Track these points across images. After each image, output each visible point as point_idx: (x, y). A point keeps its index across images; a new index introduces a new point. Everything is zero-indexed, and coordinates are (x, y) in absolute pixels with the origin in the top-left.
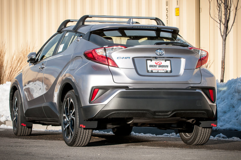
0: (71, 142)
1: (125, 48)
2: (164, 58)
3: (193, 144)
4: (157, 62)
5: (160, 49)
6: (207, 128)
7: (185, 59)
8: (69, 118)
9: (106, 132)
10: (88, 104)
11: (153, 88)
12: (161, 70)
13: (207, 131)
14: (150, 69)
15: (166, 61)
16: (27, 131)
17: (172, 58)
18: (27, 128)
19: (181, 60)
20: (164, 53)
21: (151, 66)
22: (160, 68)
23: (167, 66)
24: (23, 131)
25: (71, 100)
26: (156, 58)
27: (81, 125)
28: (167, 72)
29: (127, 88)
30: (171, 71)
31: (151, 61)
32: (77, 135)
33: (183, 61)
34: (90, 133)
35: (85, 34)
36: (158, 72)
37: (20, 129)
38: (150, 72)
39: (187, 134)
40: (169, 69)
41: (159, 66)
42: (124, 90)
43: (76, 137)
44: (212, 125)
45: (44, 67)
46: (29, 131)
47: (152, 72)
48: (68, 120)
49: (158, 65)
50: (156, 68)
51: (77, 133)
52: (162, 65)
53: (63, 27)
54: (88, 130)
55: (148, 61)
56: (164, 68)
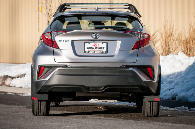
1: (65, 32)
2: (101, 40)
4: (94, 44)
5: (96, 33)
6: (152, 102)
7: (120, 42)
10: (36, 80)
11: (87, 67)
12: (98, 51)
13: (154, 105)
14: (87, 50)
15: (102, 43)
17: (109, 40)
19: (117, 42)
20: (99, 36)
21: (88, 48)
22: (97, 49)
23: (104, 48)
27: (33, 98)
28: (102, 53)
30: (107, 52)
31: (89, 43)
32: (33, 106)
36: (94, 53)
38: (87, 52)
40: (105, 50)
42: (61, 68)
47: (89, 52)
50: (93, 49)
51: (33, 104)
52: (98, 46)
54: (42, 102)
55: (86, 43)
56: (100, 50)
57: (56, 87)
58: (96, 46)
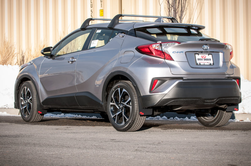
0: (126, 128)
1: (179, 44)
2: (207, 52)
3: (216, 126)
4: (203, 56)
5: (206, 44)
6: (229, 112)
7: (222, 53)
8: (120, 106)
9: (89, 117)
10: (148, 93)
12: (207, 63)
14: (198, 62)
15: (209, 55)
16: (40, 118)
17: (213, 52)
18: (40, 116)
19: (219, 55)
20: (208, 48)
21: (199, 59)
23: (210, 60)
24: (36, 117)
25: (124, 90)
26: (202, 52)
27: (140, 113)
28: (210, 64)
29: (181, 78)
30: (213, 64)
31: (198, 55)
32: (134, 121)
33: (221, 55)
34: (144, 120)
35: (128, 31)
36: (204, 65)
37: (34, 116)
38: (199, 64)
39: (205, 117)
40: (212, 62)
41: (205, 60)
42: (181, 81)
43: (133, 123)
44: (235, 109)
45: (76, 60)
46: (41, 118)
47: (200, 65)
48: (118, 108)
49: (203, 59)
50: (202, 61)
51: (135, 119)
52: (206, 58)
53: (87, 25)
54: (143, 117)
55: (196, 55)
56: (208, 61)
57: (176, 101)
58: (204, 57)
